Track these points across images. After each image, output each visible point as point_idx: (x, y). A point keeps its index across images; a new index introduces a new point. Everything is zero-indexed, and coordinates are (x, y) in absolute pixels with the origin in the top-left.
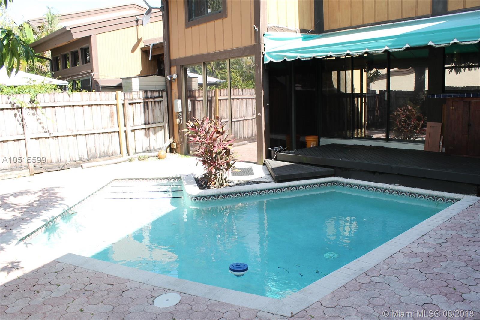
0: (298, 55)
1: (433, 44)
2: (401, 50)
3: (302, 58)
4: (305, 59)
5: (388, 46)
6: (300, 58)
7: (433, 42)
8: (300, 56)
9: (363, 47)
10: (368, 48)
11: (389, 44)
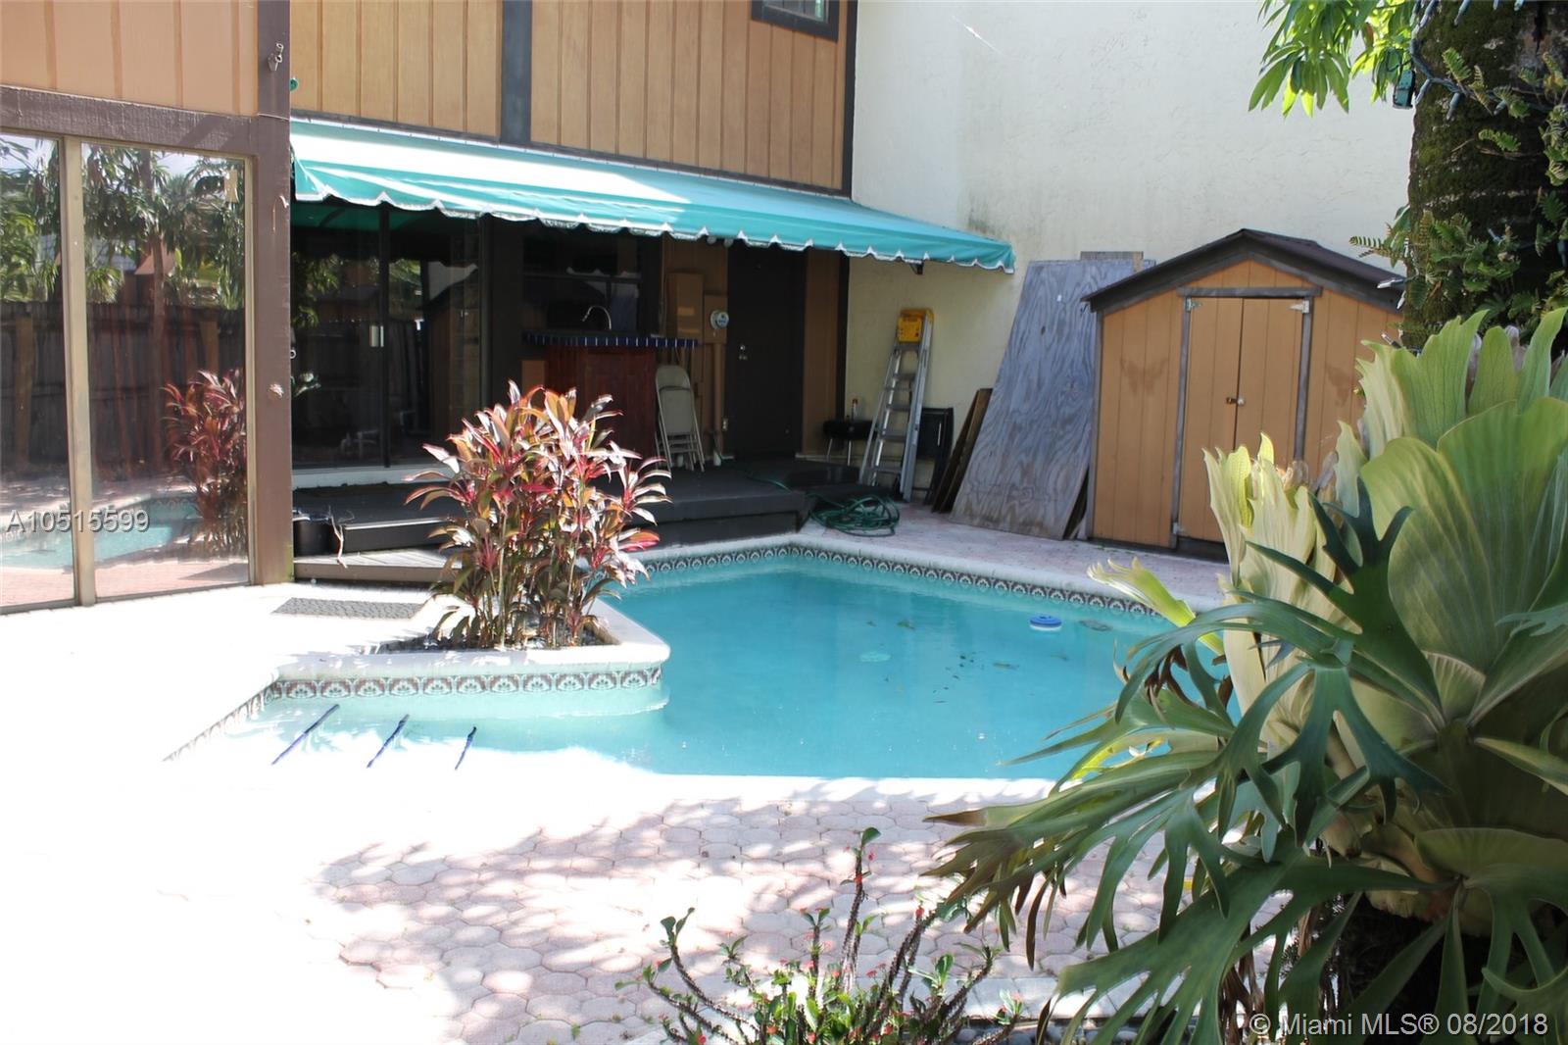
0: (438, 199)
1: (745, 238)
2: (692, 237)
3: (447, 209)
4: (456, 215)
5: (671, 224)
6: (440, 206)
7: (745, 234)
8: (443, 202)
9: (619, 215)
10: (629, 219)
11: (673, 219)
